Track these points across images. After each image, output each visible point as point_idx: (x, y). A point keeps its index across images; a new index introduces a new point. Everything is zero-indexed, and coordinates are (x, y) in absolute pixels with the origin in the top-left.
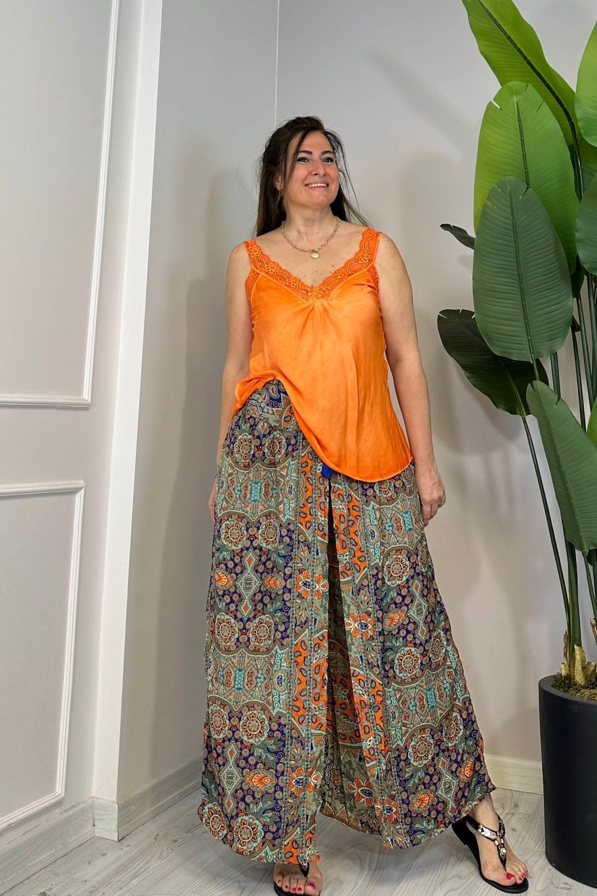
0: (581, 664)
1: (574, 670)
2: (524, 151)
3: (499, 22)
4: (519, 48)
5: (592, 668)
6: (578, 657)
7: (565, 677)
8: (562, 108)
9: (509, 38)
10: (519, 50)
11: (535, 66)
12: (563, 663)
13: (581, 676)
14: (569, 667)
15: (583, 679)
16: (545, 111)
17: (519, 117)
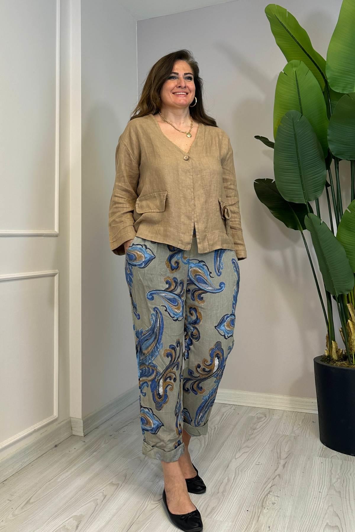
0: (335, 350)
1: (332, 353)
2: (299, 96)
3: (287, 28)
4: (298, 42)
5: (341, 352)
6: (334, 346)
7: (327, 356)
8: (320, 72)
9: (292, 36)
10: (298, 43)
11: (306, 51)
12: (326, 350)
13: (335, 356)
14: (329, 351)
15: (336, 357)
16: (310, 74)
17: (296, 79)
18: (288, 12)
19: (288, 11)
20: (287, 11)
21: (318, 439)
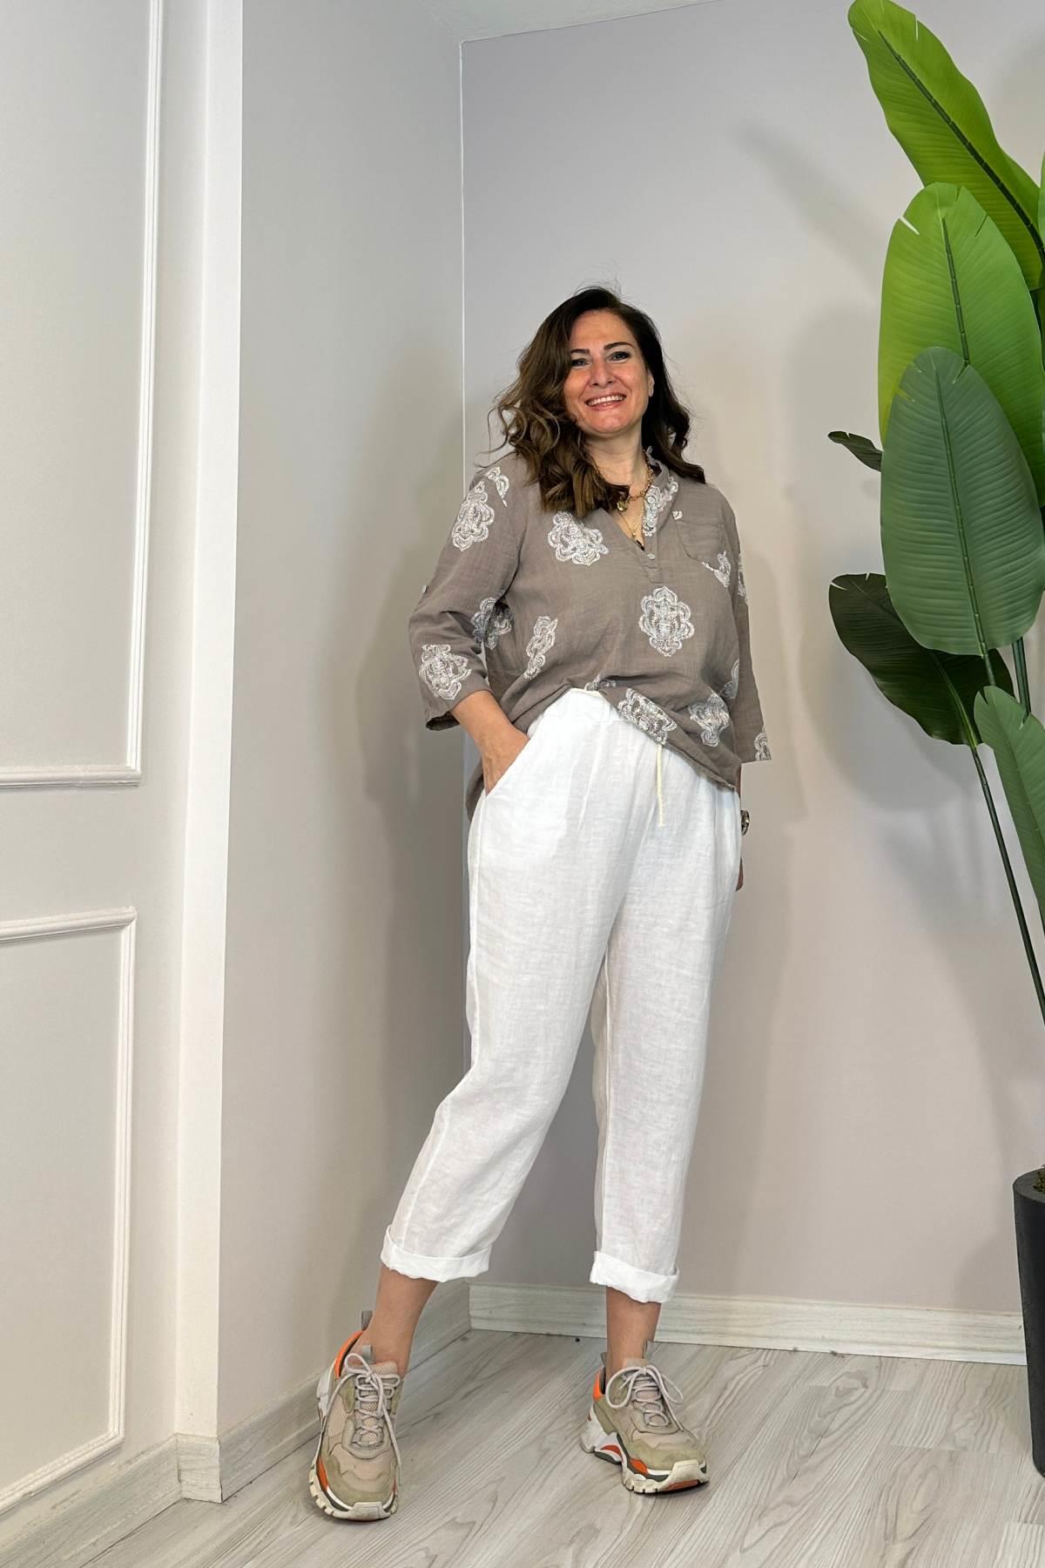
2: (958, 303)
4: (953, 123)
8: (1027, 225)
9: (936, 105)
10: (955, 128)
16: (991, 232)
17: (948, 245)
18: (918, 22)
19: (921, 22)
20: (917, 19)
21: (1027, 1459)
